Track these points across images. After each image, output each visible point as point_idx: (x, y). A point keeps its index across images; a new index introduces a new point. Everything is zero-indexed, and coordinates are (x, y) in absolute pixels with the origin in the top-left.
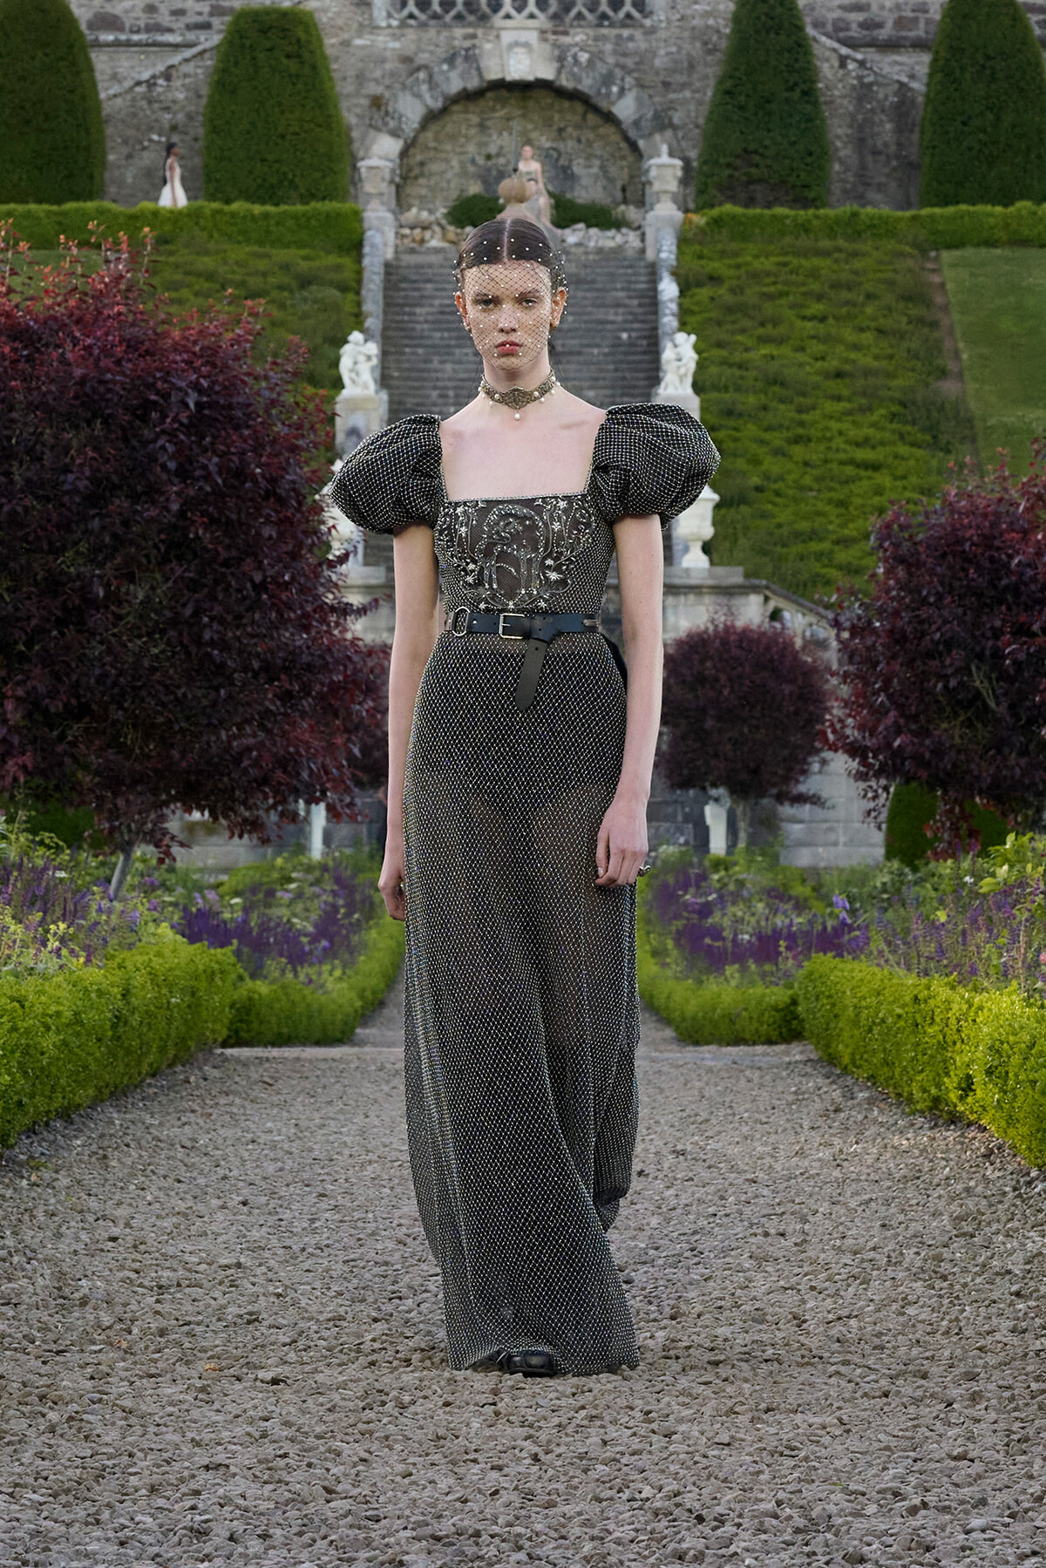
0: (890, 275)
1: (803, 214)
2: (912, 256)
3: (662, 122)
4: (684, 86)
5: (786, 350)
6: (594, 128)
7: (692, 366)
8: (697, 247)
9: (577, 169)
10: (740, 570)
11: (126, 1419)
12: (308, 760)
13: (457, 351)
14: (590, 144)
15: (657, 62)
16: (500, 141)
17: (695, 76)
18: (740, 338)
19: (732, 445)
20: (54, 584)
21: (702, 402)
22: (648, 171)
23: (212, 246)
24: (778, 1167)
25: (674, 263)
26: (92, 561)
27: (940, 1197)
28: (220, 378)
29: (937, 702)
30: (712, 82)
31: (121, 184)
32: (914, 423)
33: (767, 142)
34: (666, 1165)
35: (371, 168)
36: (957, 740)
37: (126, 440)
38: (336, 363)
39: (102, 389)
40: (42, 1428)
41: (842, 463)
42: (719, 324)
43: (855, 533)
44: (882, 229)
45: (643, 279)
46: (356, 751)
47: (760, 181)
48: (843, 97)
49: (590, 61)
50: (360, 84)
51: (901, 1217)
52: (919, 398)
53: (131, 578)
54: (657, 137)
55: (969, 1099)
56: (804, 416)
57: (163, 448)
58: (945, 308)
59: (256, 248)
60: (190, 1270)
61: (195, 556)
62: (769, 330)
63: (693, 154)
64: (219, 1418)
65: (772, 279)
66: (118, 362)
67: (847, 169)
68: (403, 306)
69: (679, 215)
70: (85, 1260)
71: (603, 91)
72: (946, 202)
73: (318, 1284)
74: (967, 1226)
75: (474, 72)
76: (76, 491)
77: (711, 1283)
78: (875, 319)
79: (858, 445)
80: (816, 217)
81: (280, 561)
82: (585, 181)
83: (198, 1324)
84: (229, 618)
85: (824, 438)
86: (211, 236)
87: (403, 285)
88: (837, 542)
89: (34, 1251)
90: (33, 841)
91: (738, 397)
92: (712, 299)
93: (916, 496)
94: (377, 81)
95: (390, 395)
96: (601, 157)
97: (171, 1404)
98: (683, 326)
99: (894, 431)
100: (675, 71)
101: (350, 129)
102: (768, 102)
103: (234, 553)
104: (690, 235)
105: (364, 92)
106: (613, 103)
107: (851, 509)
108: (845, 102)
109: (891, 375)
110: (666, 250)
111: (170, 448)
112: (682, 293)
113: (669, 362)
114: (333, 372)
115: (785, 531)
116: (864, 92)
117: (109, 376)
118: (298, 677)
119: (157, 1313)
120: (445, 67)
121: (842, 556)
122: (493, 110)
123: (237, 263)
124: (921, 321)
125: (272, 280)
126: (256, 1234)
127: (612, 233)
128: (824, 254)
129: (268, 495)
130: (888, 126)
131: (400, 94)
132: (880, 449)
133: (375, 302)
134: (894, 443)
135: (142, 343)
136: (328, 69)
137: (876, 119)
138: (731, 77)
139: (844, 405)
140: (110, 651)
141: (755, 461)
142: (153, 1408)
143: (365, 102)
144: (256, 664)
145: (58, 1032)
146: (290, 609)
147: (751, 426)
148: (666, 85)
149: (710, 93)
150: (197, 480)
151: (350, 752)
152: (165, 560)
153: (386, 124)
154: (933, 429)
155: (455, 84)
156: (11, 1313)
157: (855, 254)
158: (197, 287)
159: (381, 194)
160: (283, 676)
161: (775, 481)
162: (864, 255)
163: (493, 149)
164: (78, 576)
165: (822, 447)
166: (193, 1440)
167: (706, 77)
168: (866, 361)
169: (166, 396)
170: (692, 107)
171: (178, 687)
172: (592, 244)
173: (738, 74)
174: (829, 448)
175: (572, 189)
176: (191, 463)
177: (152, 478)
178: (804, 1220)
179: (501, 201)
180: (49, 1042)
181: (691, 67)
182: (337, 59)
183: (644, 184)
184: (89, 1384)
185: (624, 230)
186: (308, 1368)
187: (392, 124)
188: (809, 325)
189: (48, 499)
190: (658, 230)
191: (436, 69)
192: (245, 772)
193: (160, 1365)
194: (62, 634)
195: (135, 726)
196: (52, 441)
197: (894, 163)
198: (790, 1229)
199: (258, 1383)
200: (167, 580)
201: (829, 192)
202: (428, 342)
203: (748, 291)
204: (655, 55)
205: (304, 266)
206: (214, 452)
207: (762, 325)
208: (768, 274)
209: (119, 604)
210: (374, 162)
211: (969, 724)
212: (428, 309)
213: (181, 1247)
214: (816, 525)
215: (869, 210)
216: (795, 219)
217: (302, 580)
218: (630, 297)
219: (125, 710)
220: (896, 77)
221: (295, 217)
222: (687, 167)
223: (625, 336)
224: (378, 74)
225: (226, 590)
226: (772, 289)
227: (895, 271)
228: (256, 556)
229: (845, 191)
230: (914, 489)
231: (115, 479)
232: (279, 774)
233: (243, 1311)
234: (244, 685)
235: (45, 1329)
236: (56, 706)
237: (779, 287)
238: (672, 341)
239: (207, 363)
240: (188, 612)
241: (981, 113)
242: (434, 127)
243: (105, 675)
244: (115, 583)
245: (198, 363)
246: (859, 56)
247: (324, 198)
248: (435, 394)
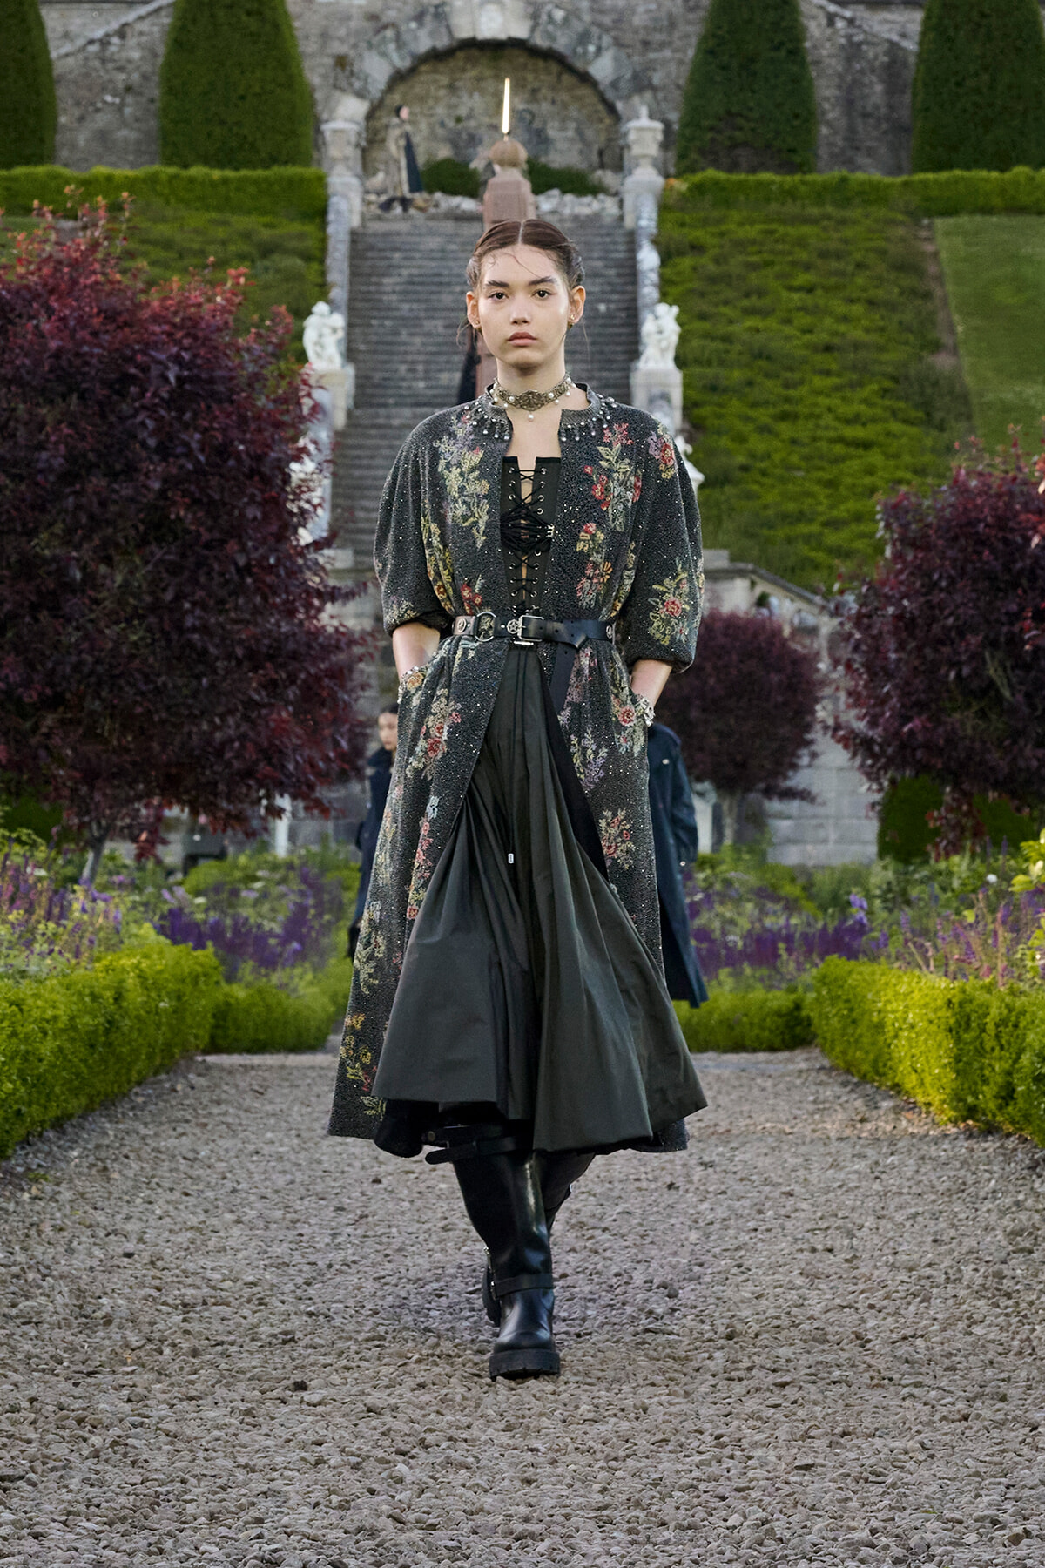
0: (882, 244)
1: (790, 180)
2: (902, 223)
3: (640, 83)
4: (663, 45)
5: (772, 323)
6: (570, 89)
7: (674, 339)
8: (679, 215)
9: (552, 133)
10: (725, 553)
11: (172, 1443)
12: (294, 750)
13: (426, 323)
14: (565, 106)
15: (638, 20)
16: (471, 102)
17: (676, 34)
18: (724, 310)
19: (716, 422)
20: (28, 567)
21: (685, 377)
22: (626, 135)
23: (169, 212)
24: (813, 1179)
25: (654, 231)
26: (68, 542)
27: (989, 1211)
28: (202, 352)
29: (948, 691)
30: (694, 41)
31: (73, 146)
32: (907, 398)
33: (751, 104)
34: (696, 1178)
35: (335, 131)
36: (969, 732)
37: (103, 416)
38: (299, 336)
39: (78, 362)
40: (85, 1453)
41: (832, 441)
42: (702, 295)
43: (845, 515)
44: (872, 195)
45: (622, 248)
46: (344, 744)
47: (745, 144)
48: (829, 56)
49: (566, 20)
50: (324, 45)
51: (953, 1233)
52: (912, 372)
53: (108, 561)
54: (636, 99)
55: (1010, 1109)
56: (792, 392)
57: (143, 424)
58: (939, 278)
59: (214, 215)
60: (214, 1288)
61: (176, 538)
62: (754, 301)
63: (674, 116)
64: (270, 1442)
65: (755, 249)
66: (95, 334)
67: (836, 133)
68: (370, 275)
69: (659, 181)
70: (102, 1277)
71: (580, 50)
72: (938, 166)
73: (350, 1302)
74: (1022, 1241)
75: (443, 30)
76: (51, 469)
77: (764, 1301)
78: (864, 290)
79: (848, 422)
80: (803, 183)
81: (264, 542)
82: (561, 145)
83: (232, 1344)
84: (212, 603)
85: (811, 416)
86: (168, 203)
87: (370, 254)
88: (826, 524)
89: (48, 1267)
90: (9, 839)
91: (723, 372)
92: (694, 269)
93: (908, 476)
94: (341, 40)
95: (357, 369)
96: (576, 120)
97: (217, 1428)
98: (664, 297)
99: (886, 408)
100: (655, 29)
101: (313, 90)
102: (752, 60)
103: (217, 535)
104: (671, 202)
105: (328, 51)
106: (589, 63)
107: (842, 489)
108: (833, 62)
109: (881, 349)
110: (646, 217)
111: (150, 424)
112: (664, 261)
113: (649, 334)
114: (295, 345)
115: (771, 512)
116: (852, 51)
117: (86, 349)
118: (282, 666)
119: (187, 1332)
120: (413, 25)
121: (832, 538)
122: (464, 70)
123: (196, 231)
124: (913, 292)
125: (232, 248)
126: (277, 1250)
127: (588, 199)
128: (813, 221)
129: (253, 473)
130: (879, 88)
131: (366, 54)
132: (870, 426)
133: (341, 272)
134: (885, 420)
135: (120, 314)
136: (290, 27)
137: (866, 80)
138: (714, 36)
139: (835, 380)
140: (86, 637)
141: (741, 439)
142: (198, 1432)
143: (329, 61)
144: (239, 652)
145: (55, 1037)
146: (275, 594)
147: (735, 402)
148: (646, 44)
149: (691, 53)
150: (177, 457)
151: (336, 744)
152: (143, 542)
153: (351, 85)
154: (927, 406)
155: (424, 44)
156: (33, 1333)
157: (843, 222)
158: (153, 257)
159: (346, 159)
160: (268, 665)
161: (762, 459)
162: (855, 222)
163: (463, 111)
164: (54, 558)
165: (810, 425)
166: (246, 1466)
167: (687, 36)
168: (857, 334)
169: (145, 369)
170: (673, 67)
171: (159, 675)
172: (567, 211)
173: (720, 33)
174: (818, 426)
175: (546, 153)
176: (171, 440)
177: (130, 456)
178: (851, 1235)
179: (472, 165)
180: (47, 1048)
181: (672, 25)
182: (300, 16)
183: (622, 148)
184: (127, 1407)
185: (601, 196)
186: (355, 1390)
187: (357, 84)
188: (796, 296)
189: (22, 478)
190: (638, 196)
191: (403, 28)
192: (228, 764)
193: (198, 1386)
194: (37, 620)
195: (112, 716)
196: (26, 417)
197: (884, 126)
198: (837, 1245)
199: (304, 1406)
200: (146, 563)
201: (816, 155)
202: (395, 314)
203: (732, 261)
204: (633, 11)
205: (266, 234)
206: (196, 429)
207: (747, 295)
208: (753, 242)
209: (94, 587)
210: (338, 124)
211: (982, 714)
212: (397, 279)
213: (201, 1263)
214: (805, 507)
215: (860, 176)
216: (781, 185)
217: (288, 564)
218: (606, 267)
219: (103, 700)
220: (886, 36)
221: (256, 182)
222: (667, 131)
223: (602, 307)
224: (342, 32)
225: (208, 574)
226: (755, 259)
227: (887, 239)
228: (240, 537)
229: (832, 155)
230: (907, 468)
231: (91, 456)
232: (263, 768)
233: (276, 1331)
234: (228, 671)
235: (72, 1349)
236: (30, 697)
237: (765, 255)
238: (653, 312)
239: (187, 335)
240: (169, 596)
241: (976, 74)
242: (401, 88)
243: (81, 663)
244: (92, 565)
245: (179, 335)
246: (848, 14)
247: (286, 163)
248: (403, 368)
